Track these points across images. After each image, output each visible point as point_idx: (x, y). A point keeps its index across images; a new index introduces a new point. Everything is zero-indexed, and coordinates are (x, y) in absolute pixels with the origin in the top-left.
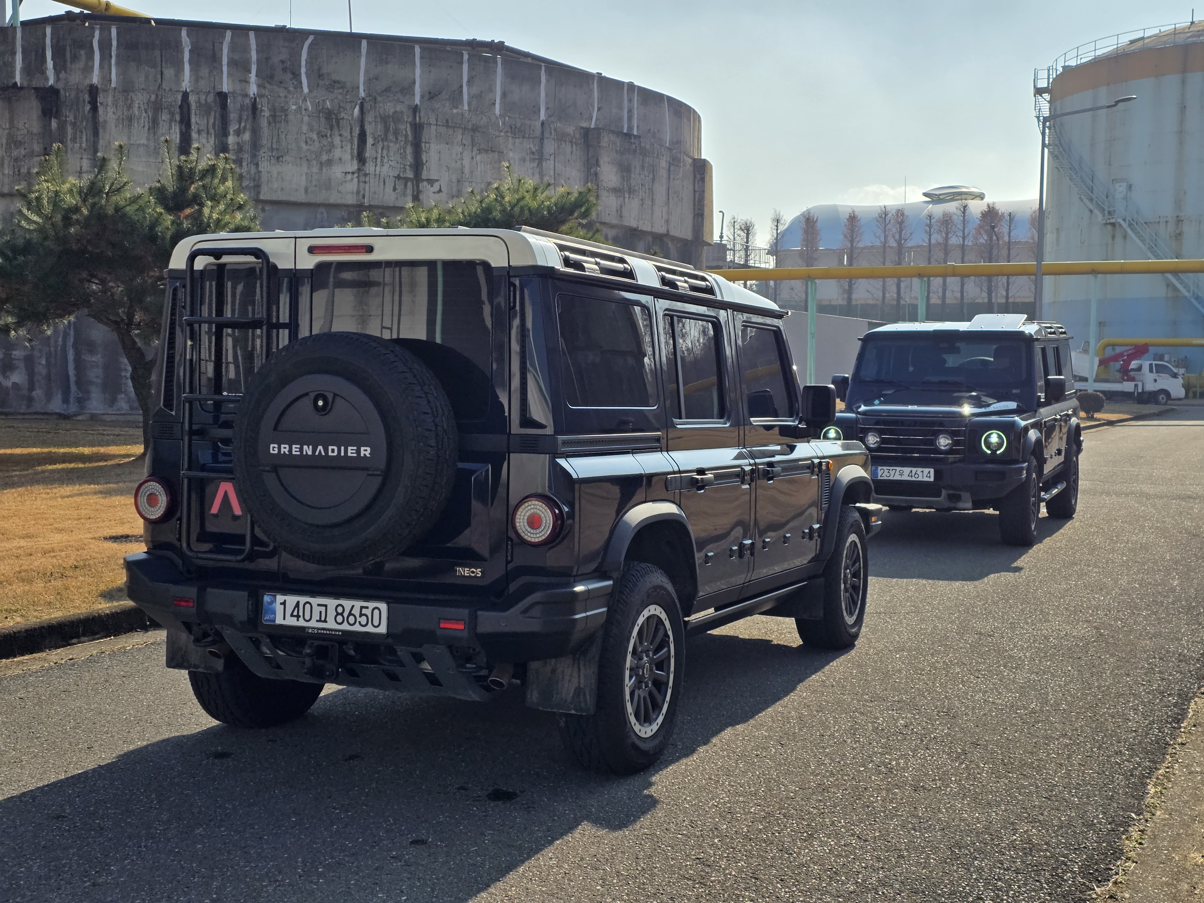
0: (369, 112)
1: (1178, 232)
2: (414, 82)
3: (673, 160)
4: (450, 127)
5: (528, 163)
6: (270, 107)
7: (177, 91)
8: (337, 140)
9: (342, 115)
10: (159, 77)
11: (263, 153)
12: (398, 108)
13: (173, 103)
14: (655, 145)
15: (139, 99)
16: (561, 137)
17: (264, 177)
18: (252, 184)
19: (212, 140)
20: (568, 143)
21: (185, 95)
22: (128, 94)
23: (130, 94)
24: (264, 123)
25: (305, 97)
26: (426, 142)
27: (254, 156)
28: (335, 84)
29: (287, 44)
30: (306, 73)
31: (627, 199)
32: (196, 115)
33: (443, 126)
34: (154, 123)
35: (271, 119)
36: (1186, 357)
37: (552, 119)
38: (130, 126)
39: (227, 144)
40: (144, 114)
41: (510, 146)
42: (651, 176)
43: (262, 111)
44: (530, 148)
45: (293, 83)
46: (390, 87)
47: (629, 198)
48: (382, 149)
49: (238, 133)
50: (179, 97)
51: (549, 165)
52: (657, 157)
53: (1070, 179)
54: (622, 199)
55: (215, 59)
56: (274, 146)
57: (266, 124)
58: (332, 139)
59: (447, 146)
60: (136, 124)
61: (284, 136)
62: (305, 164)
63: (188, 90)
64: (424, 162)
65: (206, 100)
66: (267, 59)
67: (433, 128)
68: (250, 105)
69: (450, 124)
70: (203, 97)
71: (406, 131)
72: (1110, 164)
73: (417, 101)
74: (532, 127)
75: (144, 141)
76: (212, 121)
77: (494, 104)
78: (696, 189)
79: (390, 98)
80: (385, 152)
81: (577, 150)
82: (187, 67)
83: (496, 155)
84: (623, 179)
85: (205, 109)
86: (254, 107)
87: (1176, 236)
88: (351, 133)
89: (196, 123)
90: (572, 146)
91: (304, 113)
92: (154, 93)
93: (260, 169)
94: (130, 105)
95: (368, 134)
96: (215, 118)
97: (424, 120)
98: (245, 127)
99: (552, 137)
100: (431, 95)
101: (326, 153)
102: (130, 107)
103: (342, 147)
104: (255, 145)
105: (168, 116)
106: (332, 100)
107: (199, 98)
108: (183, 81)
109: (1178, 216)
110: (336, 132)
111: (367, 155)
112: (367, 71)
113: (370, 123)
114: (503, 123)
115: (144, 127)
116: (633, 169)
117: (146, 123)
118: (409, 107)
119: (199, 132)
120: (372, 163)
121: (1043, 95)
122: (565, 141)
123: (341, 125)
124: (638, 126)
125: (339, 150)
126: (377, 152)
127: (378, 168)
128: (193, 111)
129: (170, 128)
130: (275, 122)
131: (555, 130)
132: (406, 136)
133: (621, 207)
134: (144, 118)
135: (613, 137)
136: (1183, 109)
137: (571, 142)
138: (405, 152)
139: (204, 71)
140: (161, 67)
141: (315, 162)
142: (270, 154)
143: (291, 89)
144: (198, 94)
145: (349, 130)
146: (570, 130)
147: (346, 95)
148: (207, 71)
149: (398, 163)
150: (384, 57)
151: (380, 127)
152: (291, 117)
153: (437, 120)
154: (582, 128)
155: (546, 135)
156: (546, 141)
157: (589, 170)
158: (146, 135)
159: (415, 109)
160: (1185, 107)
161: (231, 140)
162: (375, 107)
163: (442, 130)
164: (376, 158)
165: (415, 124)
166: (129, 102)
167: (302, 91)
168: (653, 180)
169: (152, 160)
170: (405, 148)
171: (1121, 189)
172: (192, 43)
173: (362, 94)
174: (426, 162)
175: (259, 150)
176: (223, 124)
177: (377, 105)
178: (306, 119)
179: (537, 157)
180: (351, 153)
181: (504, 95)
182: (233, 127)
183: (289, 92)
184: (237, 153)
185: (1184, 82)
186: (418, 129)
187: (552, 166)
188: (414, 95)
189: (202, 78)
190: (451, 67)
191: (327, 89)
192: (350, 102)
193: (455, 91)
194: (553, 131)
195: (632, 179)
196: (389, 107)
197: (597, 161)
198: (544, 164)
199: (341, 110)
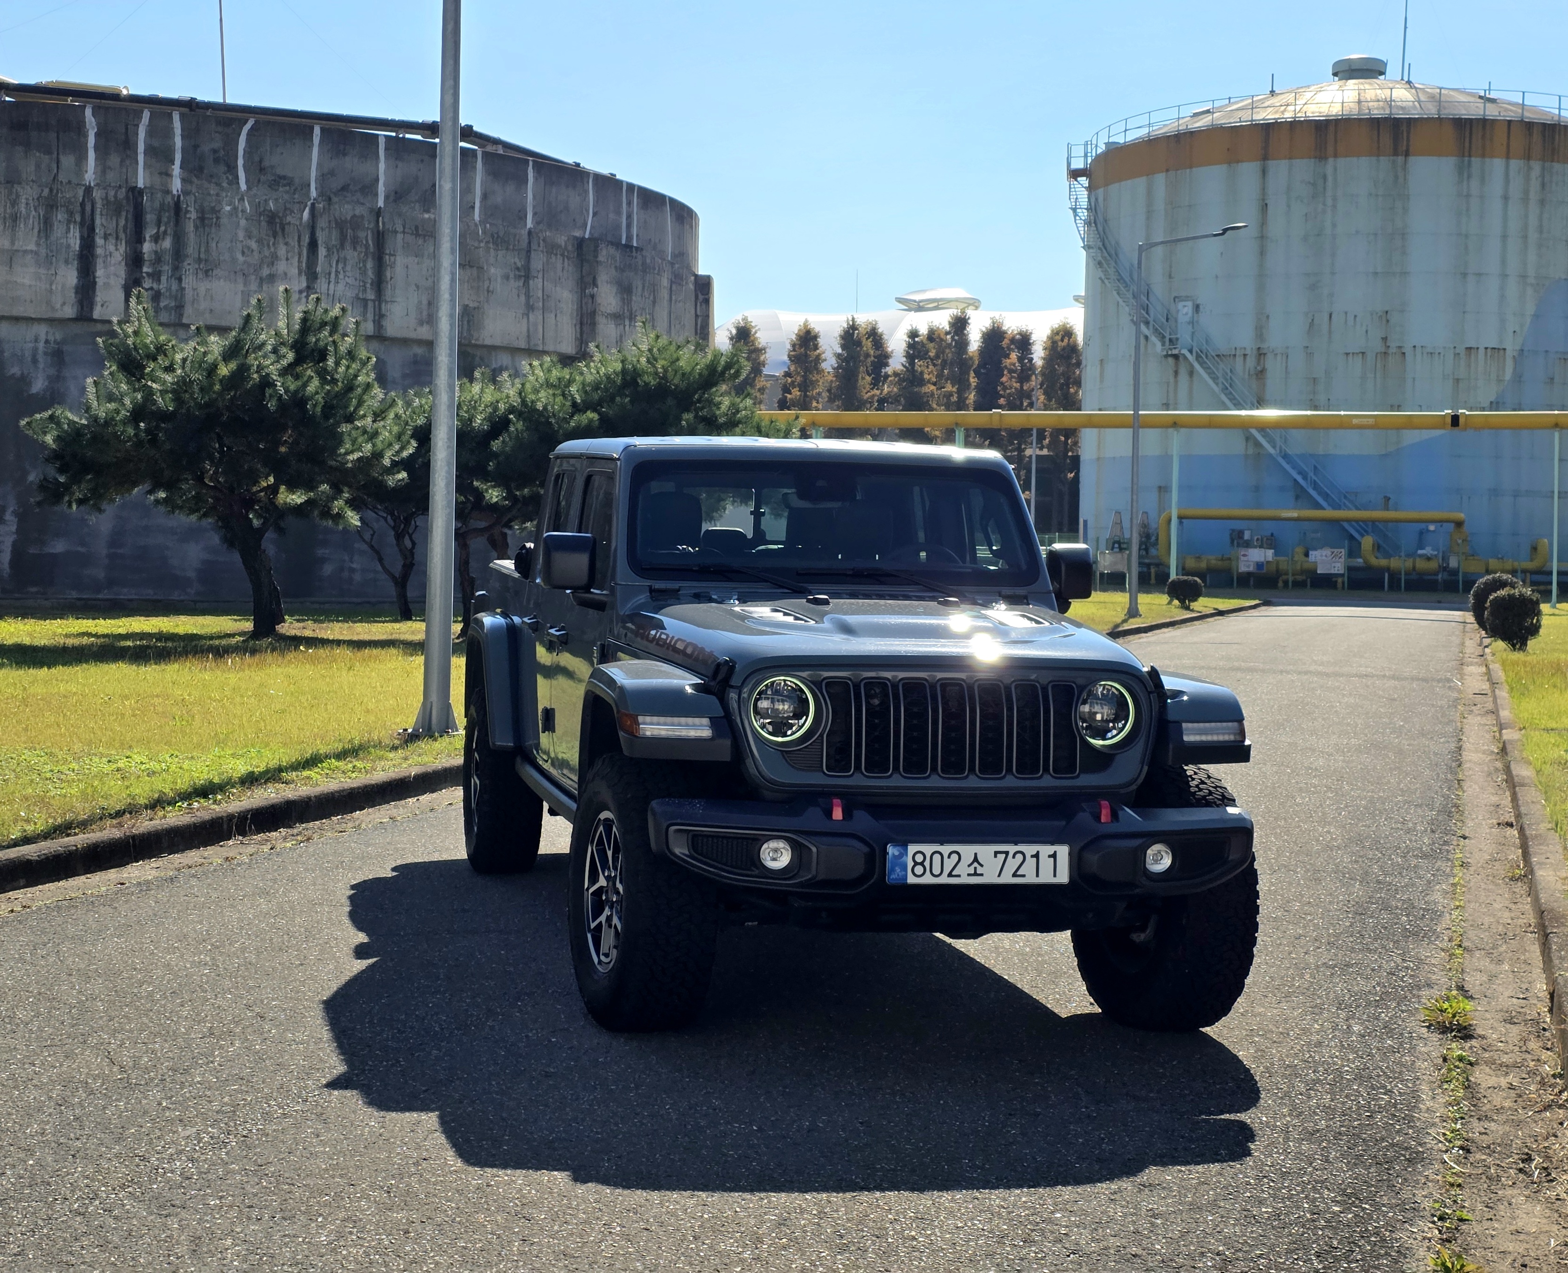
0: (321, 216)
1: (1259, 368)
2: (377, 180)
3: (675, 277)
4: (420, 235)
5: (512, 281)
6: (197, 207)
7: (78, 184)
8: (282, 251)
9: (289, 219)
10: (54, 166)
11: (188, 267)
12: (357, 212)
13: (73, 200)
14: (656, 258)
15: (27, 194)
16: (552, 249)
17: (189, 294)
18: (173, 304)
19: (122, 248)
20: (559, 256)
21: (88, 190)
22: (13, 186)
23: (15, 186)
24: (190, 227)
25: (242, 196)
26: (390, 255)
27: (176, 268)
28: (279, 181)
29: (220, 129)
30: (244, 166)
31: (627, 328)
32: (101, 215)
33: (412, 234)
34: (46, 226)
35: (198, 223)
36: (1272, 535)
37: (541, 227)
38: (14, 227)
39: (141, 252)
40: (33, 213)
41: (492, 260)
42: (652, 298)
43: (187, 212)
44: (515, 263)
45: (227, 178)
46: (349, 185)
47: (630, 325)
48: (337, 262)
49: (156, 239)
50: (81, 192)
51: (536, 284)
52: (658, 274)
53: (1118, 294)
54: (622, 327)
55: (128, 146)
56: (202, 256)
57: (192, 228)
58: (275, 248)
59: (416, 260)
60: (22, 226)
61: (214, 245)
62: (240, 279)
63: (92, 185)
64: (389, 278)
65: (115, 196)
66: (196, 147)
67: (400, 236)
68: (172, 204)
69: (420, 232)
70: (112, 193)
71: (367, 241)
72: (1170, 277)
73: (381, 203)
74: (517, 237)
75: (32, 247)
76: (122, 222)
77: (473, 207)
78: (698, 313)
79: (347, 199)
80: (340, 266)
81: (569, 265)
82: (91, 154)
83: (475, 271)
84: (624, 303)
85: (114, 208)
86: (178, 207)
87: (1257, 375)
88: (299, 241)
89: (102, 225)
90: (564, 260)
91: (240, 215)
92: (47, 187)
93: (183, 285)
94: (15, 201)
95: (320, 242)
96: (126, 219)
97: (389, 226)
98: (165, 232)
99: (541, 249)
100: (397, 196)
101: (268, 266)
102: (14, 203)
103: (287, 259)
104: (178, 254)
105: (66, 216)
106: (276, 200)
107: (107, 194)
108: (86, 172)
109: (1259, 348)
110: (280, 240)
111: (319, 269)
112: (319, 165)
113: (322, 229)
114: (484, 232)
115: (33, 229)
116: (634, 290)
117: (36, 224)
118: (371, 210)
119: (106, 237)
120: (324, 279)
121: (1079, 179)
122: (556, 255)
123: (286, 232)
124: (637, 236)
125: (284, 262)
126: (331, 266)
127: (332, 286)
128: (99, 210)
129: (68, 230)
130: (204, 226)
131: (544, 240)
132: (367, 246)
133: (621, 336)
134: (34, 217)
135: (612, 250)
136: (1264, 207)
137: (562, 255)
138: (365, 266)
139: (114, 160)
140: (58, 154)
141: (253, 277)
142: (197, 266)
143: (225, 185)
144: (105, 189)
145: (296, 238)
146: (562, 240)
147: (294, 194)
148: (119, 160)
149: (356, 279)
150: (342, 147)
151: (335, 234)
152: (224, 220)
153: (404, 228)
154: (575, 238)
155: (534, 246)
156: (533, 254)
157: (583, 290)
158: (35, 239)
159: (378, 213)
160: (1266, 205)
161: (147, 247)
162: (330, 209)
163: (410, 238)
164: (330, 274)
165: (378, 232)
166: (14, 196)
167: (239, 188)
168: (654, 302)
169: (42, 271)
170: (365, 262)
171: (1185, 310)
172: (98, 125)
173: (314, 193)
174: (391, 278)
175: (183, 262)
176: (136, 225)
177: (332, 207)
178: (243, 222)
179: (523, 274)
180: (299, 267)
181: (485, 197)
182: (149, 232)
183: (222, 189)
184: (154, 264)
185: (1264, 172)
186: (380, 238)
187: (540, 285)
188: (376, 195)
189: (110, 168)
190: (422, 161)
191: (269, 186)
192: (299, 203)
193: (426, 191)
194: (541, 242)
195: (633, 303)
196: (346, 209)
197: (594, 279)
198: (531, 282)
199: (288, 212)
